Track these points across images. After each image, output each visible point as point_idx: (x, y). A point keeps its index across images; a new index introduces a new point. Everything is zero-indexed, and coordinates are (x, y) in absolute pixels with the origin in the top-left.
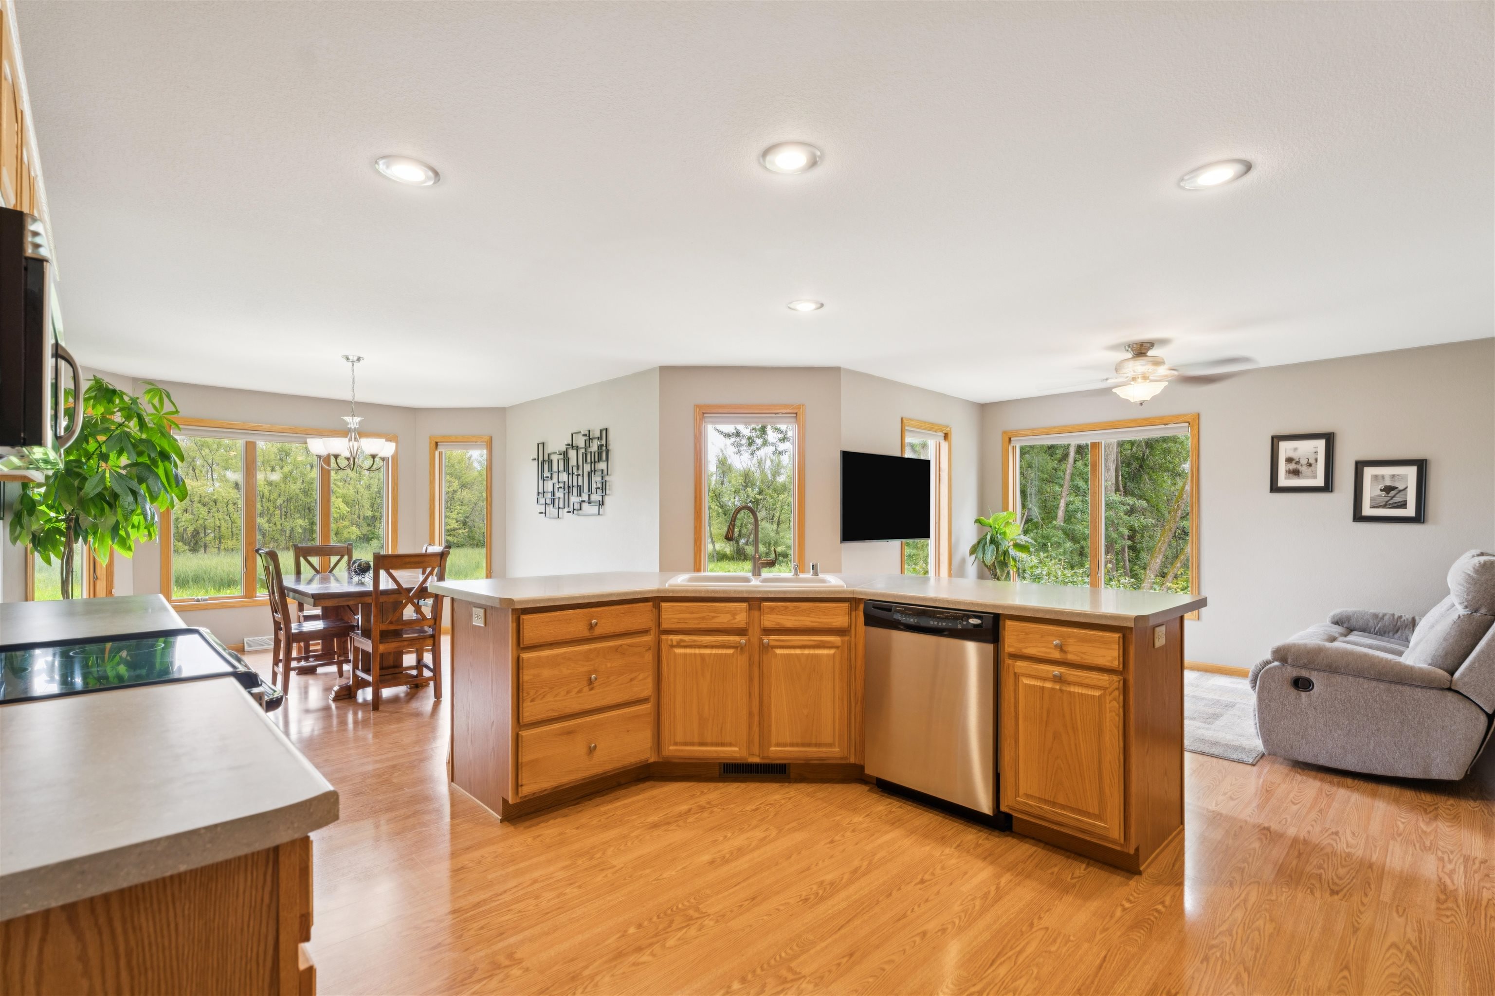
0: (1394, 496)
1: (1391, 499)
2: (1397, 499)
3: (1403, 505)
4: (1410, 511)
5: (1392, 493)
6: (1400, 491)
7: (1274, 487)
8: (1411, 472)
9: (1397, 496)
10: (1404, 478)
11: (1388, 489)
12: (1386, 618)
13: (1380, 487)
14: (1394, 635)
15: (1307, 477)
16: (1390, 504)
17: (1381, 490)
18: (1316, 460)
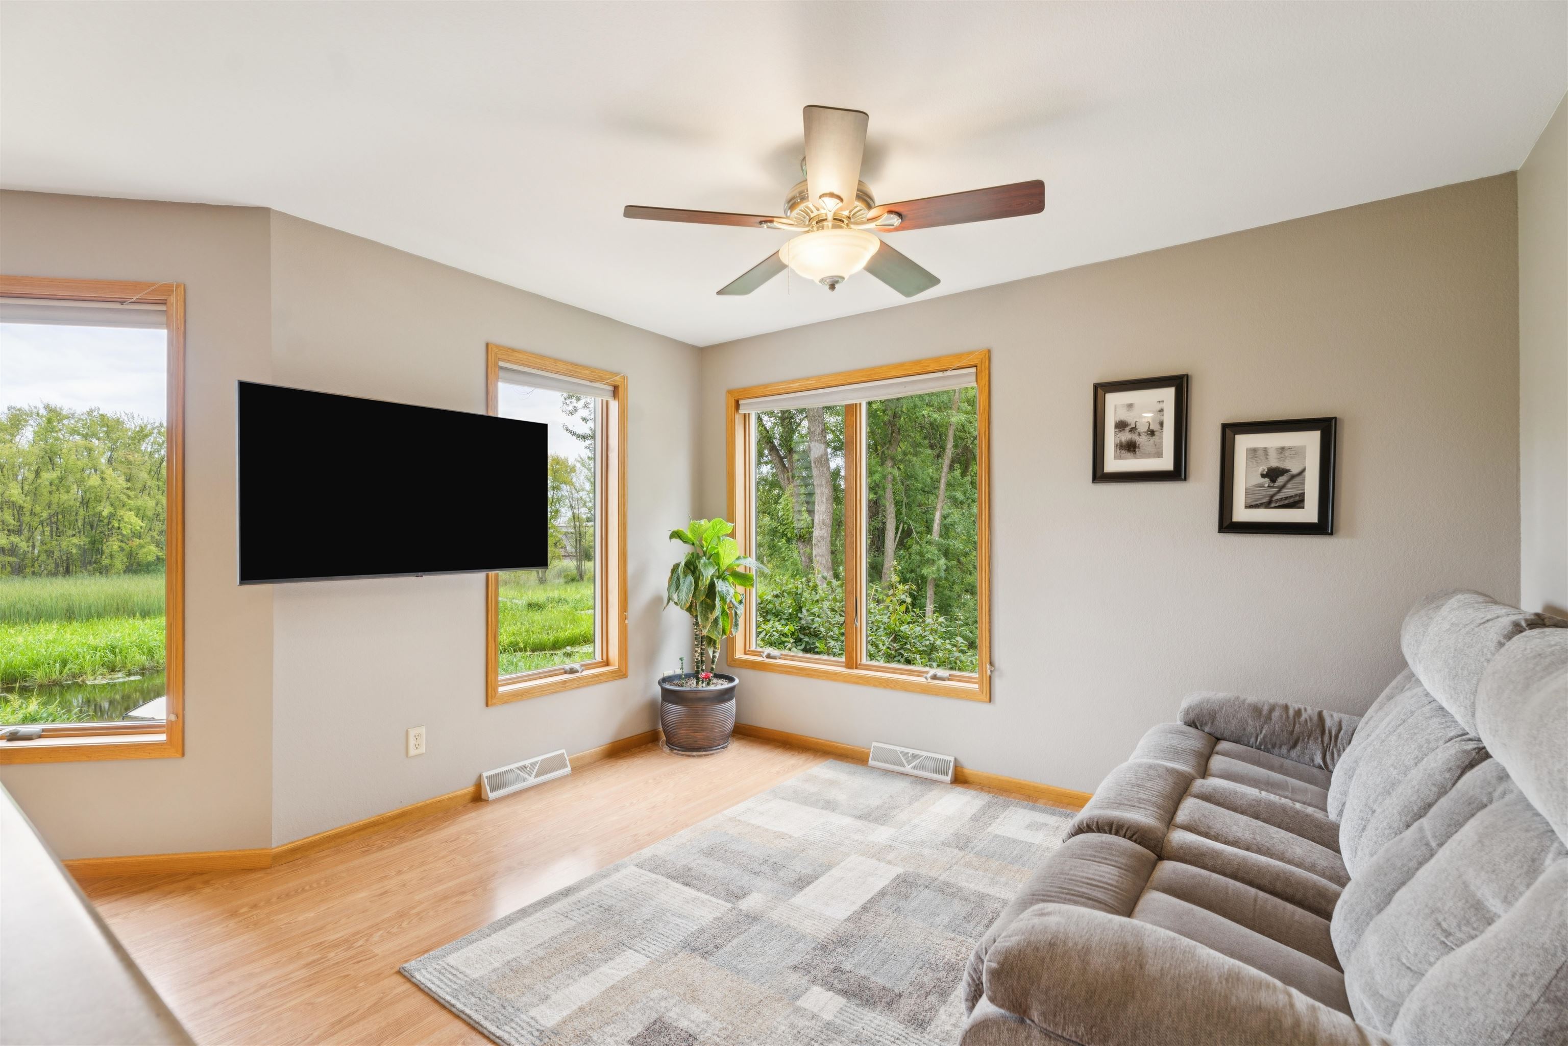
0: (1284, 486)
1: (1279, 491)
2: (1288, 492)
3: (1297, 502)
4: (1309, 513)
5: (1281, 480)
6: (1293, 477)
7: (1099, 474)
8: (1311, 440)
9: (1289, 485)
10: (1298, 452)
11: (1273, 474)
12: (1276, 714)
13: (1260, 470)
14: (1289, 751)
15: (1149, 456)
16: (1277, 501)
17: (1263, 476)
18: (1161, 424)
